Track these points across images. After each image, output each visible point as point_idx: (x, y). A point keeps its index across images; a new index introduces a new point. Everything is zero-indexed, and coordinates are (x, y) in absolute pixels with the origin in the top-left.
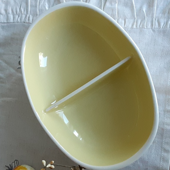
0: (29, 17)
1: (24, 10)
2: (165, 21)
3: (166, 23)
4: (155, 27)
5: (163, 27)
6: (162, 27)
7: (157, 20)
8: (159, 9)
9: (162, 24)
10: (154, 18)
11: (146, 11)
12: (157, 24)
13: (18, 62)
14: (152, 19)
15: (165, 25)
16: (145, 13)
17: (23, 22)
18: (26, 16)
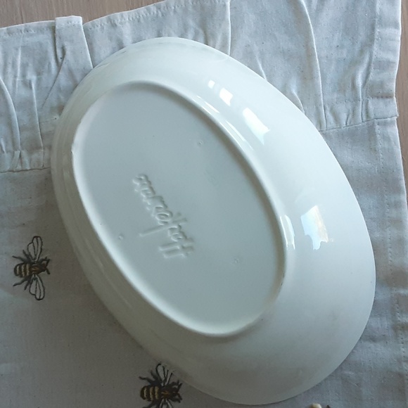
0: (20, 156)
1: (6, 142)
2: (350, 107)
3: (351, 112)
4: (329, 126)
5: (348, 124)
6: (345, 123)
7: (328, 109)
8: (328, 81)
9: (344, 117)
10: (320, 105)
11: (299, 93)
12: (331, 119)
13: (13, 270)
14: (317, 108)
15: (350, 116)
16: (297, 97)
17: (9, 171)
18: (13, 156)
